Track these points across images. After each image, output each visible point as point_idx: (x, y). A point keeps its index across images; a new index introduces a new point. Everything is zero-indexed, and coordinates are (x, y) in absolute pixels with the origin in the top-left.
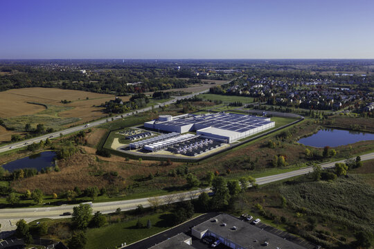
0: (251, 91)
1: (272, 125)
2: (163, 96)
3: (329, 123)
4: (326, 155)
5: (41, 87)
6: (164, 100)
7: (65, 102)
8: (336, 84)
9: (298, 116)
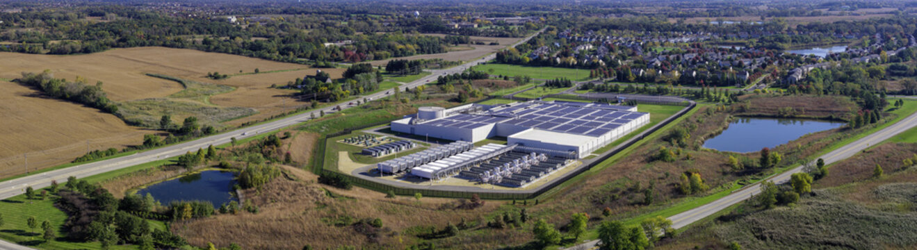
0: (578, 57)
1: (645, 119)
2: (408, 69)
3: (742, 109)
4: (765, 163)
5: (164, 45)
6: (409, 77)
7: (216, 77)
8: (721, 40)
9: (684, 101)
